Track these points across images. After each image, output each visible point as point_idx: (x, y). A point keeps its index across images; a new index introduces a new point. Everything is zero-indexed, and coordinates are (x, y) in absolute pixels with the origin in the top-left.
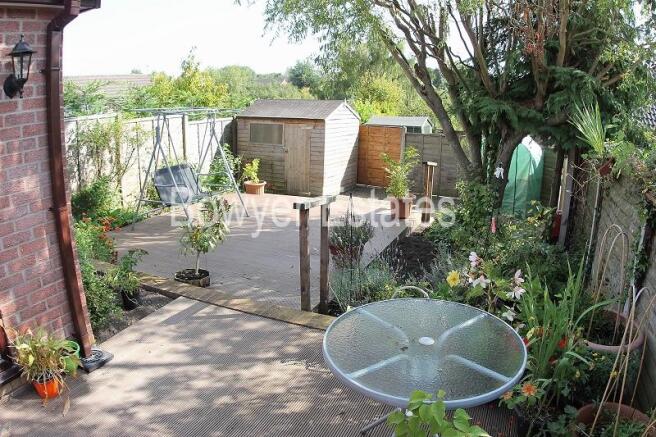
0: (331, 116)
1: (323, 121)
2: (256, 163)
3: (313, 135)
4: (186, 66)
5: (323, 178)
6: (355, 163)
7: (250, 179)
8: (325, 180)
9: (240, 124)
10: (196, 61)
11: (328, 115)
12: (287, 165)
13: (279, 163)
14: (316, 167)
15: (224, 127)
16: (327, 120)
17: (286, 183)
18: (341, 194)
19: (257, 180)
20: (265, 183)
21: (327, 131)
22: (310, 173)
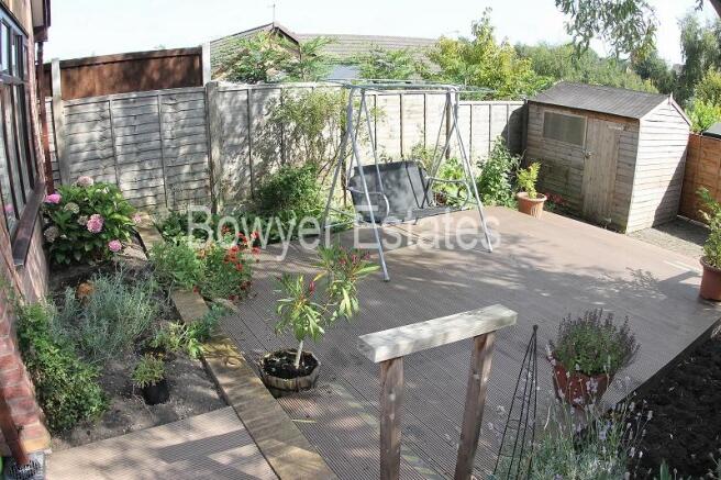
0: (648, 116)
1: (637, 121)
2: (534, 170)
3: (622, 139)
4: (479, 31)
5: (629, 202)
6: (680, 187)
7: (524, 190)
8: (633, 206)
9: (533, 110)
10: (490, 24)
11: (644, 113)
12: (587, 175)
13: (576, 171)
14: (623, 184)
15: (510, 113)
16: (643, 121)
17: (582, 200)
18: (653, 227)
19: (534, 193)
20: (545, 199)
21: (641, 136)
22: (614, 192)
